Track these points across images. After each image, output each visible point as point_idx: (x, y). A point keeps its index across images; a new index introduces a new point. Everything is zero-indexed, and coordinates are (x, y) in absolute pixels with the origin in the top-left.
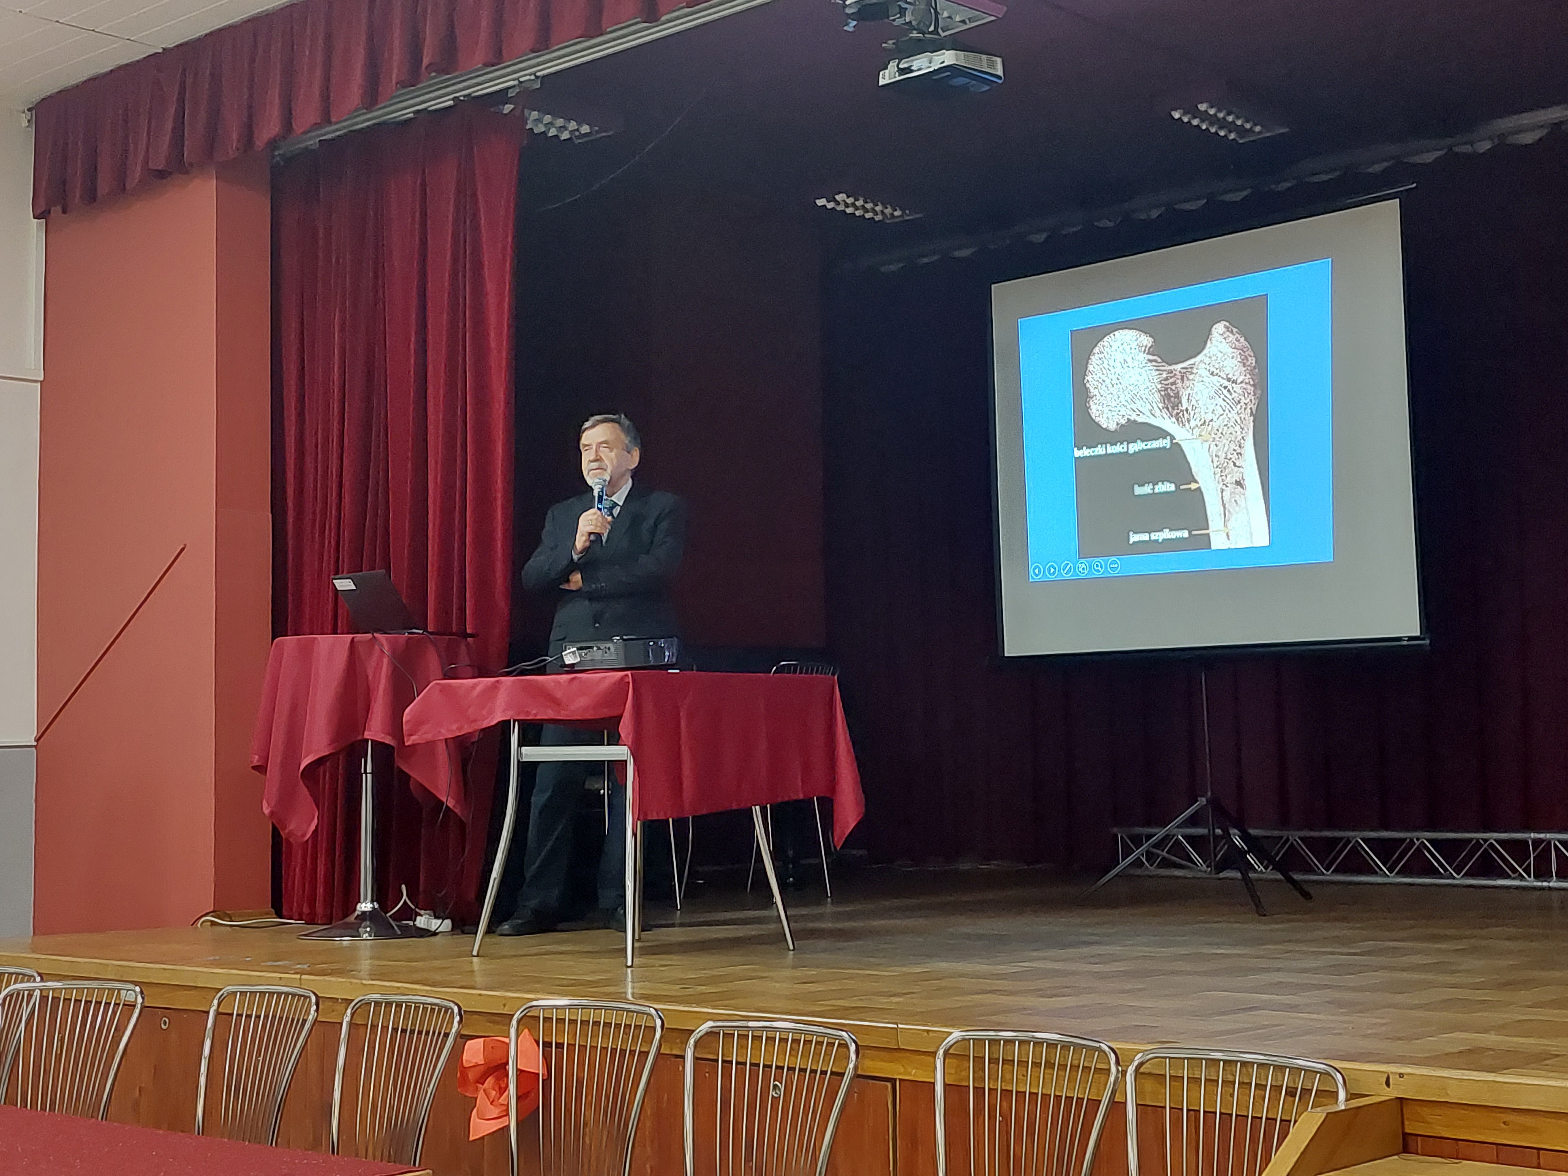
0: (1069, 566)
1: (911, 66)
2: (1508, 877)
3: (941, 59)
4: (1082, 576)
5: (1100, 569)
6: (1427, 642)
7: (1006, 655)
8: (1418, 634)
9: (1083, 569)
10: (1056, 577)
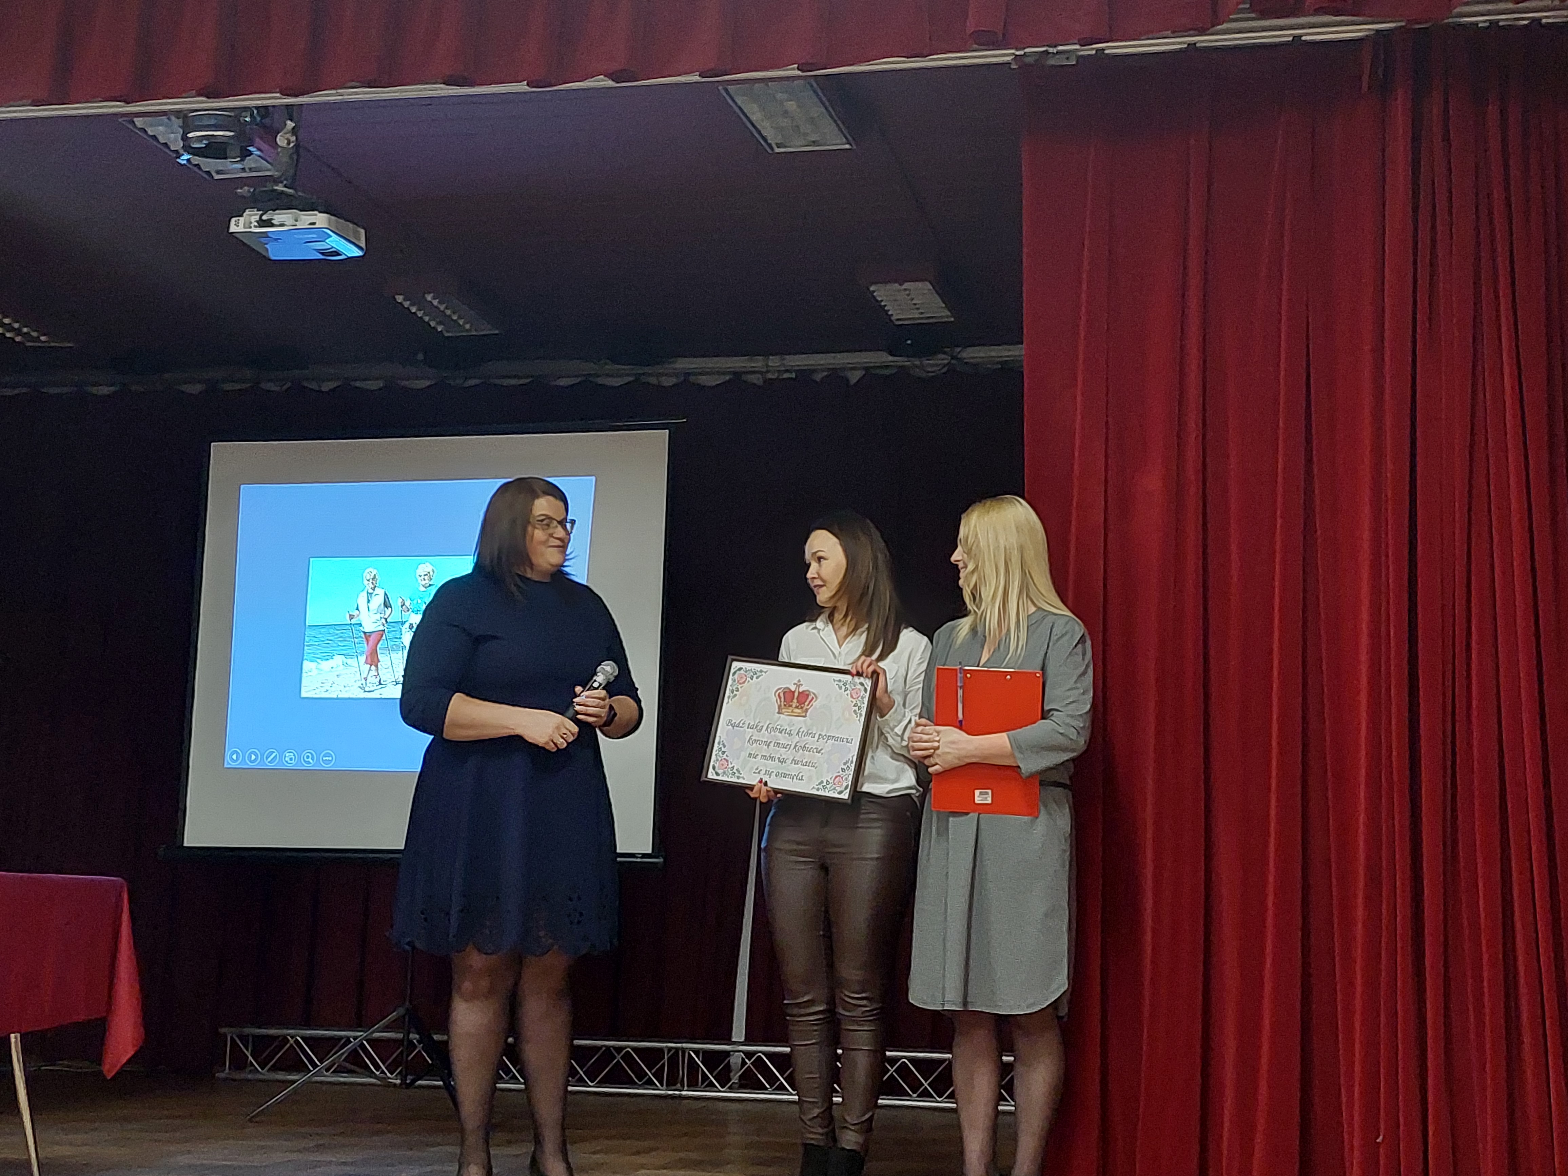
0: (274, 755)
3: (312, 219)
4: (289, 766)
5: (311, 761)
6: (661, 860)
10: (257, 765)
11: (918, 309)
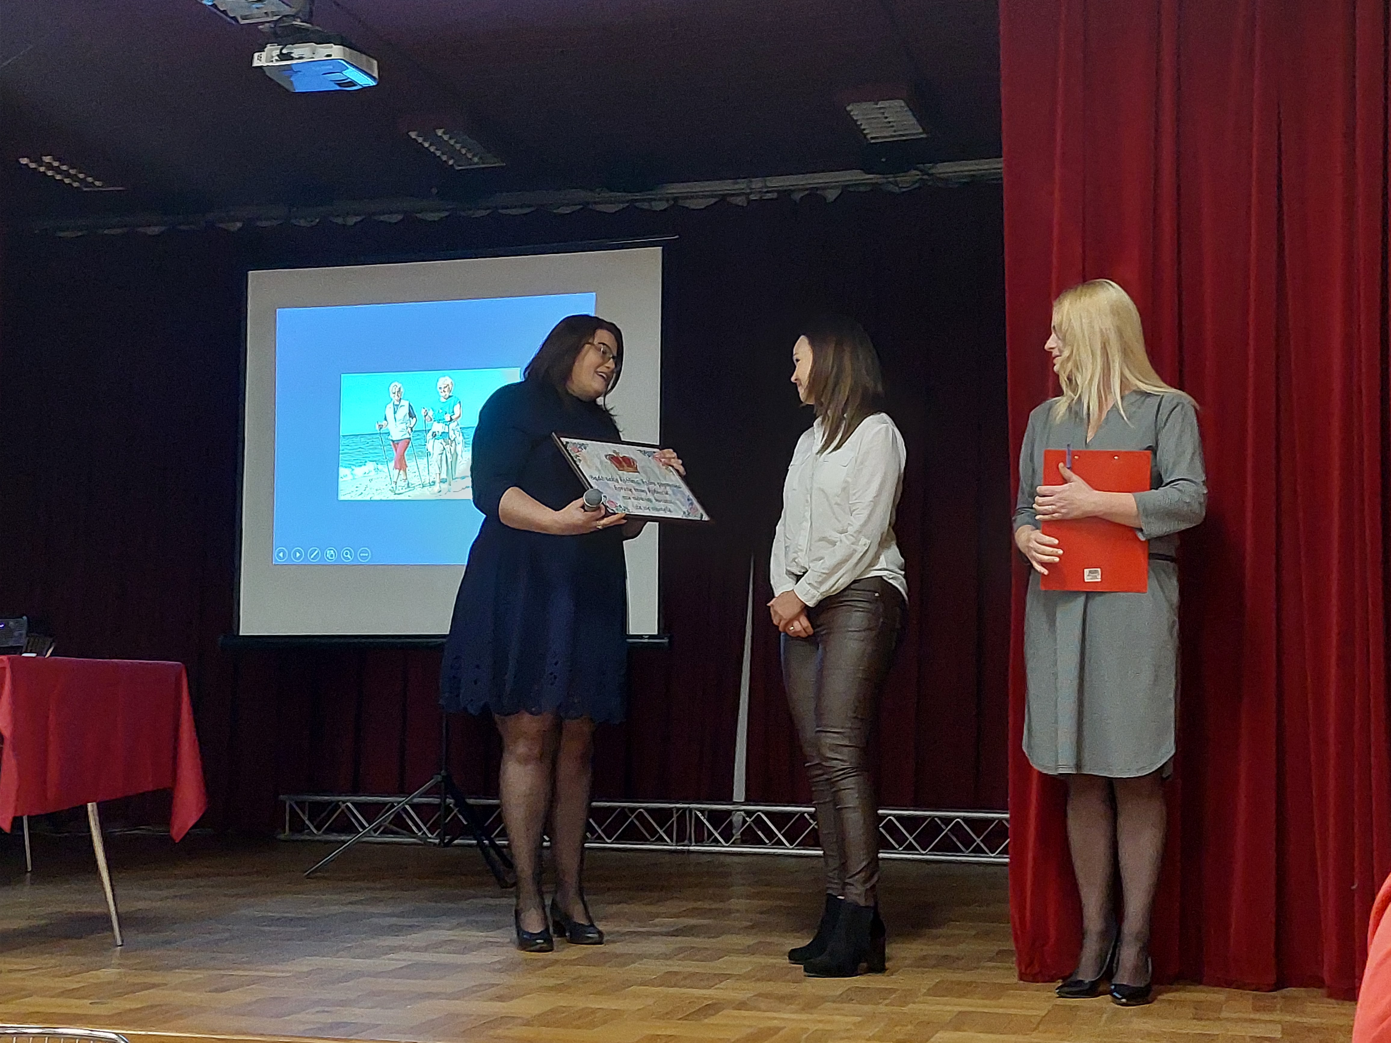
0: (316, 552)
1: (292, 53)
2: (644, 840)
3: (328, 51)
4: (331, 563)
5: (350, 557)
6: (665, 640)
7: (241, 634)
8: (656, 633)
9: (332, 556)
10: (301, 561)
11: (892, 126)
